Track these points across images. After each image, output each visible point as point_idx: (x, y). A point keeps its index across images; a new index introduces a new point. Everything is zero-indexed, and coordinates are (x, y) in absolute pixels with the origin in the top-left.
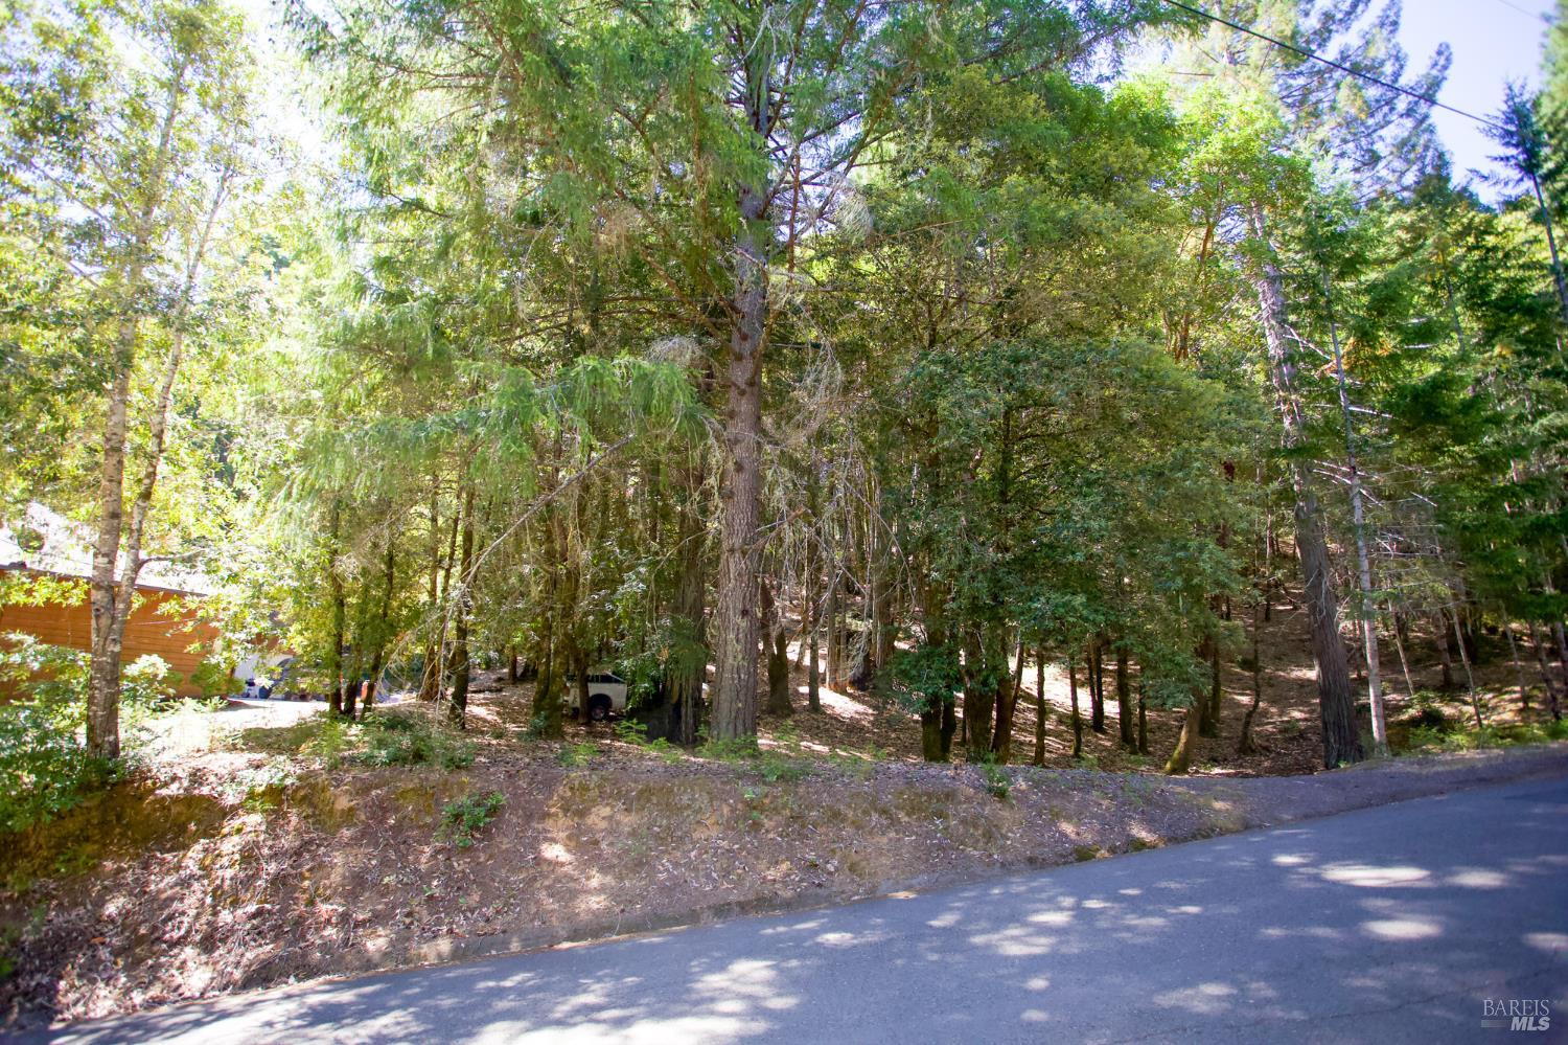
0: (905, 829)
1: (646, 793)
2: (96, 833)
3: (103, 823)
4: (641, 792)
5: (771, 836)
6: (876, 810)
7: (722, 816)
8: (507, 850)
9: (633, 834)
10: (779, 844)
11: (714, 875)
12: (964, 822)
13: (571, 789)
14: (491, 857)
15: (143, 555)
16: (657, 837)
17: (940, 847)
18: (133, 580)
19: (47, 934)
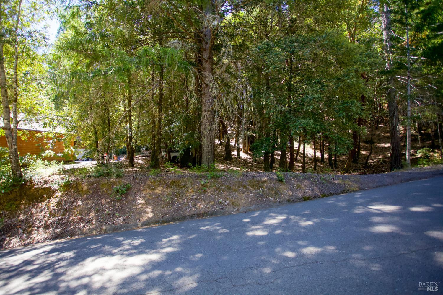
0: (251, 192)
1: (173, 183)
2: (19, 198)
3: (21, 195)
4: (171, 182)
5: (209, 194)
6: (242, 186)
7: (195, 189)
8: (131, 200)
9: (168, 195)
10: (211, 197)
11: (191, 206)
12: (269, 189)
13: (151, 182)
14: (127, 202)
15: (18, 120)
16: (175, 195)
17: (261, 197)
18: (17, 127)
19: (5, 225)
